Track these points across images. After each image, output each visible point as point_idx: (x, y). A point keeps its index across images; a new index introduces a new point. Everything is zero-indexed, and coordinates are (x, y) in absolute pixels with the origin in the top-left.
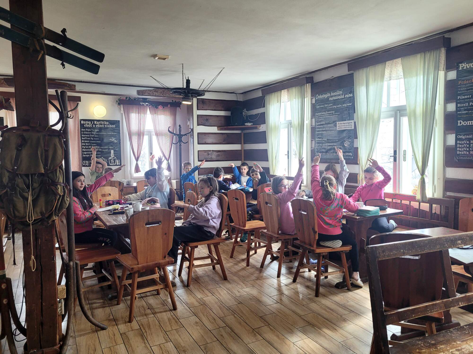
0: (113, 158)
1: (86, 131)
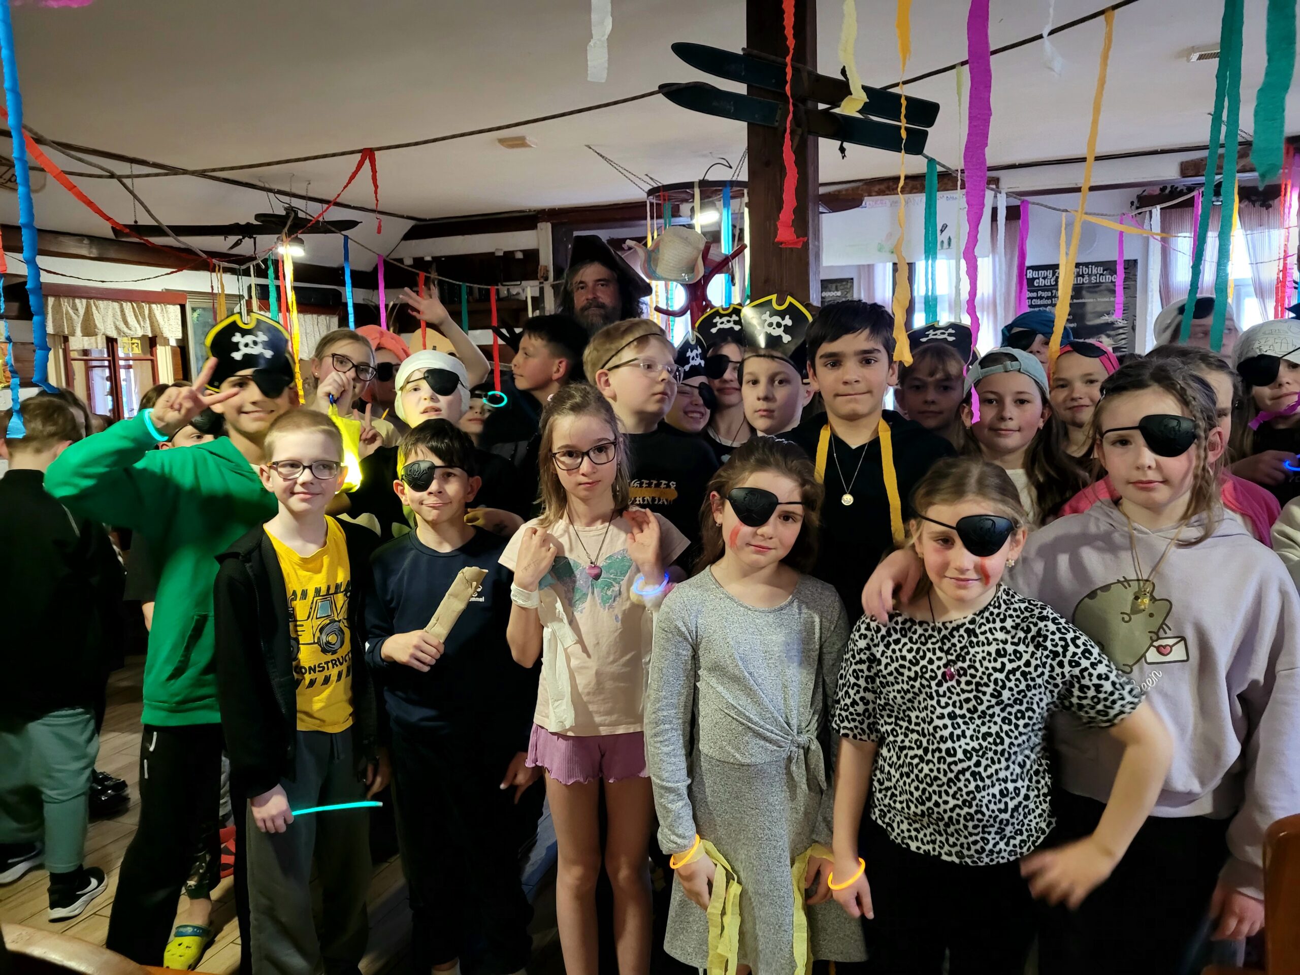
1: (1037, 298)
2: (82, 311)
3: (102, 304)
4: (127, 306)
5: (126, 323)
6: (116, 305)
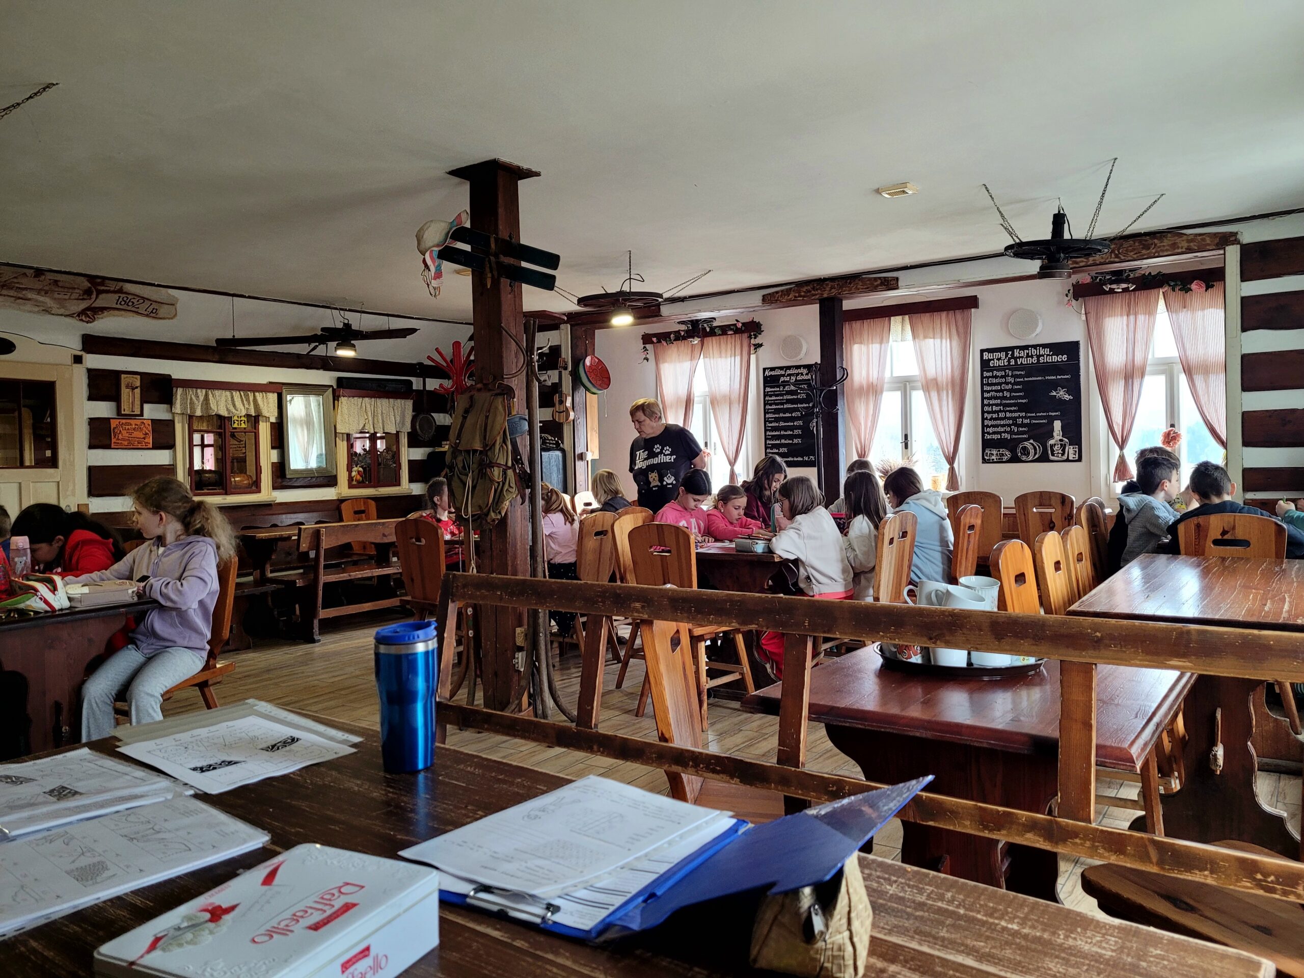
0: (1059, 443)
1: (993, 377)
2: (202, 398)
3: (217, 393)
4: (236, 395)
5: (234, 406)
6: (228, 393)
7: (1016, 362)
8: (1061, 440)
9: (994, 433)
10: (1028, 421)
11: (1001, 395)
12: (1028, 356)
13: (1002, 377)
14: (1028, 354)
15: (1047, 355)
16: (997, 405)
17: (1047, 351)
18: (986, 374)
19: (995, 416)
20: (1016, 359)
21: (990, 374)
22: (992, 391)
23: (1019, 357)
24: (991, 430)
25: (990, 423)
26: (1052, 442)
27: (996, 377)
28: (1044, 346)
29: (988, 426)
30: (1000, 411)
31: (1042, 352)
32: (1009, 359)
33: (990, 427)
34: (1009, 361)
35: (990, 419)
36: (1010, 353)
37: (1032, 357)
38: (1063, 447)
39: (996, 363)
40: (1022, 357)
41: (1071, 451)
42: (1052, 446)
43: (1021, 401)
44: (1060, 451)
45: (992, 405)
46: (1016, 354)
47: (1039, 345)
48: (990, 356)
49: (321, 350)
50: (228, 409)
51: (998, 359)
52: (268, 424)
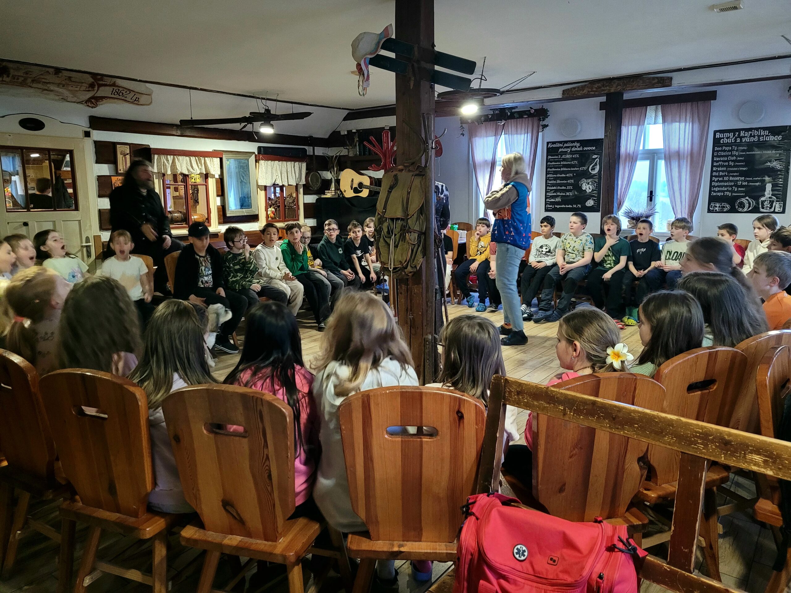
1: (722, 151)
2: (171, 162)
3: (181, 158)
4: (193, 159)
5: (192, 167)
6: (188, 158)
7: (741, 140)
8: (770, 198)
9: (719, 191)
10: (746, 183)
11: (727, 164)
12: (751, 136)
13: (729, 151)
14: (751, 134)
15: (766, 136)
16: (723, 171)
17: (767, 132)
18: (716, 149)
19: (720, 179)
20: (741, 138)
21: (720, 149)
22: (720, 161)
23: (744, 137)
24: (716, 189)
25: (716, 184)
26: (763, 199)
27: (725, 151)
28: (764, 129)
29: (714, 186)
30: (725, 176)
31: (762, 133)
32: (736, 138)
33: (716, 187)
34: (736, 140)
35: (717, 182)
36: (737, 133)
37: (754, 136)
38: (771, 203)
39: (726, 141)
40: (746, 137)
41: (778, 205)
42: (763, 202)
43: (742, 169)
44: (769, 206)
45: (720, 171)
46: (742, 134)
47: (761, 128)
48: (721, 136)
49: (249, 128)
50: (188, 169)
51: (727, 138)
52: (214, 179)
